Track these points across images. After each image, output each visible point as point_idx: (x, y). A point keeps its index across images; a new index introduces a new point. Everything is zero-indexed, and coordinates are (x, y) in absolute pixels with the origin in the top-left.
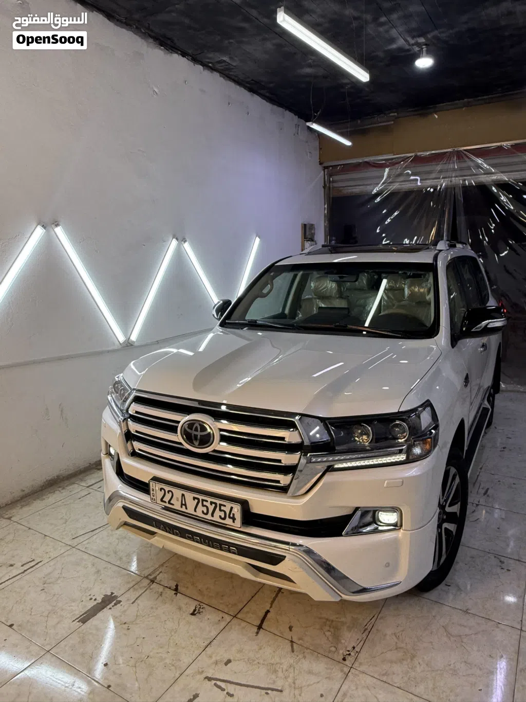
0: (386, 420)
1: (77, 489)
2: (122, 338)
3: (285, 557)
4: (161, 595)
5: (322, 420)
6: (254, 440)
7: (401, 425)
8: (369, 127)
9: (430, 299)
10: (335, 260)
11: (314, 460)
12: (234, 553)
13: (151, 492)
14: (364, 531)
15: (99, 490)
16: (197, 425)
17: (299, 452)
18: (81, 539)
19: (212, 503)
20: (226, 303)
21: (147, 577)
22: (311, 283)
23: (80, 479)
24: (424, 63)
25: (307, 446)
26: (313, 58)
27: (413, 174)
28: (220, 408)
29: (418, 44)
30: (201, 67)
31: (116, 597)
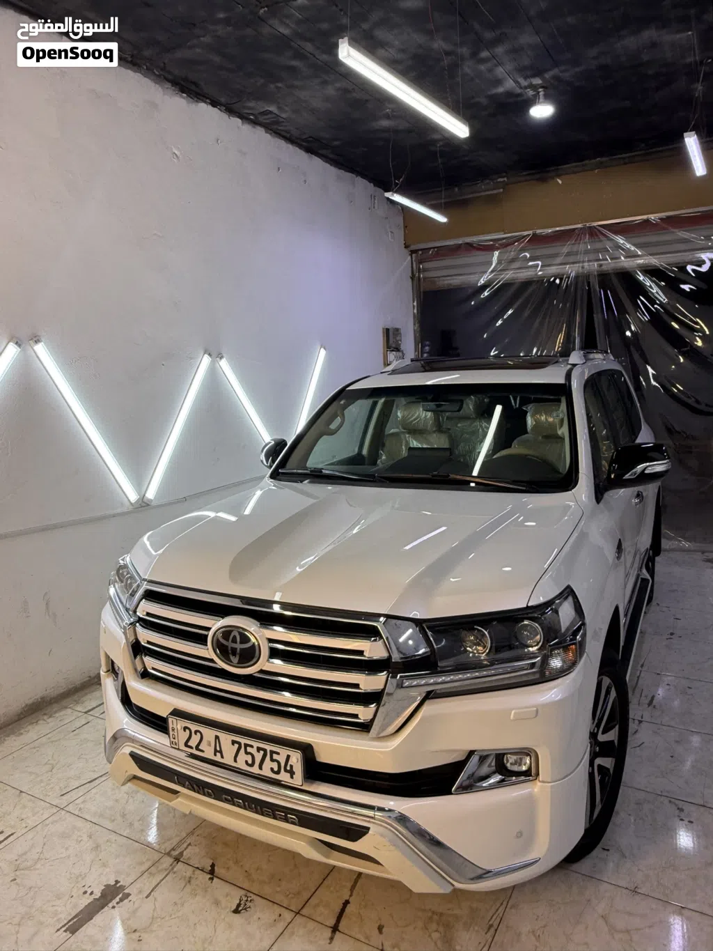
0: (509, 619)
1: (70, 716)
2: (133, 496)
3: (368, 829)
4: (189, 882)
5: (417, 622)
6: (320, 655)
7: (532, 627)
8: (471, 196)
9: (563, 434)
10: (429, 381)
11: (407, 684)
12: (293, 823)
13: (171, 733)
14: (484, 785)
15: (101, 716)
16: (235, 633)
17: (385, 672)
18: (74, 795)
19: (259, 749)
20: (280, 444)
21: (169, 854)
22: (397, 412)
23: (76, 701)
24: (542, 111)
25: (396, 663)
26: (391, 106)
27: (532, 259)
28: (272, 608)
29: (531, 86)
30: (239, 121)
31: (123, 888)
